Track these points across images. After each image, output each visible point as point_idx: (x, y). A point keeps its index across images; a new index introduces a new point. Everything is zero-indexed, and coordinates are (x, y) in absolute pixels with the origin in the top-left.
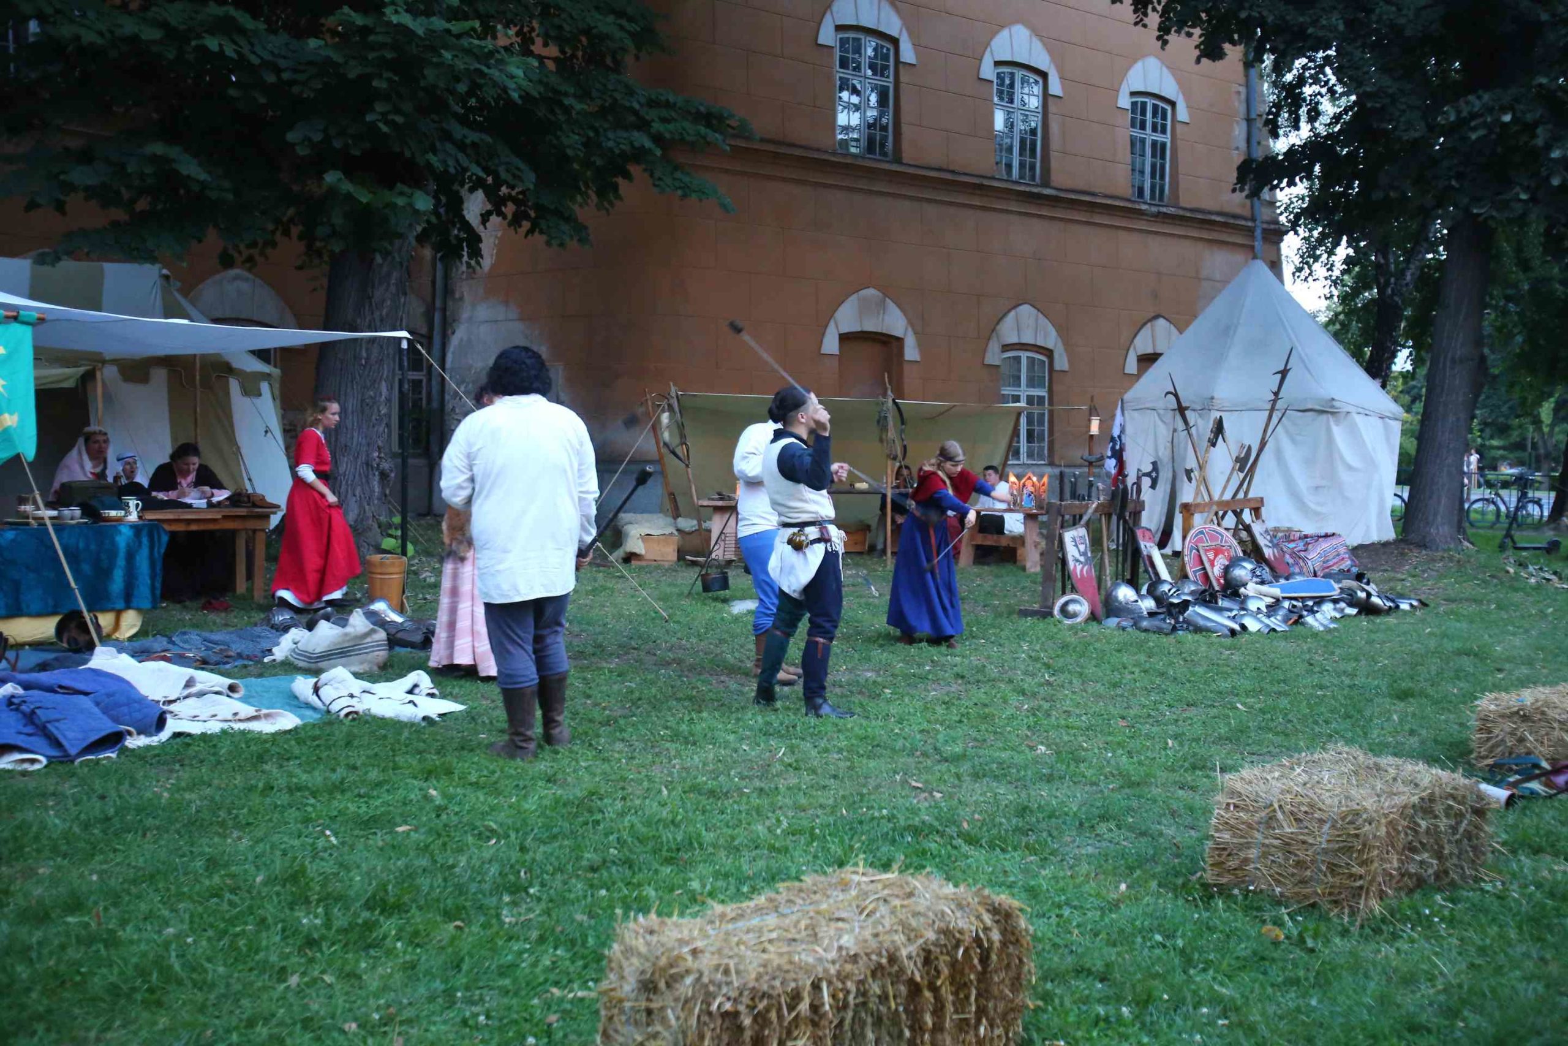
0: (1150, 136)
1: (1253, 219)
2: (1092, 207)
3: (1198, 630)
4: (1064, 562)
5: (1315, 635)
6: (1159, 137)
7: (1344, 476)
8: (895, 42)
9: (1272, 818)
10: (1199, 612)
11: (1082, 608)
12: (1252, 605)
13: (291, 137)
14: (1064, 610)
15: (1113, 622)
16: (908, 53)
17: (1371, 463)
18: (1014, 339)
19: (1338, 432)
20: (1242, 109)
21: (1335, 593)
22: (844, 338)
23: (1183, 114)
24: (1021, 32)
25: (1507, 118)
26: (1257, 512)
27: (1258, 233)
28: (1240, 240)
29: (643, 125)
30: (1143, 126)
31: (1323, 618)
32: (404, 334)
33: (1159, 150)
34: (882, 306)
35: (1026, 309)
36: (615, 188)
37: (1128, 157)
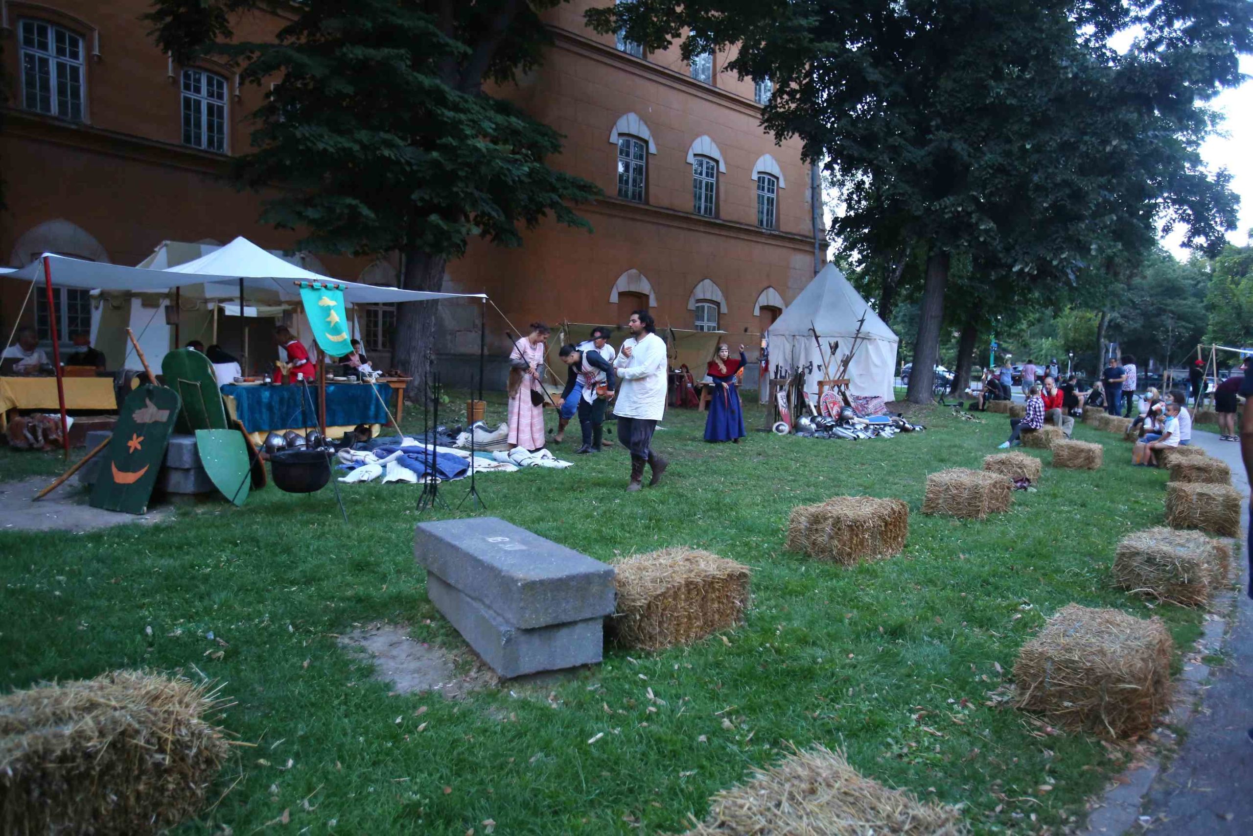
0: (766, 194)
1: (814, 238)
2: (740, 230)
3: (839, 437)
4: (776, 407)
5: (886, 440)
6: (770, 195)
7: (874, 370)
8: (646, 142)
9: (948, 488)
10: (838, 430)
11: (786, 428)
12: (858, 427)
13: (414, 197)
14: (777, 428)
15: (800, 434)
16: (653, 149)
17: (884, 362)
18: (701, 297)
19: (870, 348)
20: (809, 181)
21: (890, 423)
22: (621, 294)
23: (782, 184)
24: (706, 139)
25: (960, 209)
26: (847, 385)
27: (817, 245)
28: (808, 248)
29: (554, 190)
30: (763, 189)
31: (887, 433)
32: (484, 296)
33: (770, 201)
34: (640, 279)
35: (707, 281)
36: (536, 220)
37: (756, 205)
